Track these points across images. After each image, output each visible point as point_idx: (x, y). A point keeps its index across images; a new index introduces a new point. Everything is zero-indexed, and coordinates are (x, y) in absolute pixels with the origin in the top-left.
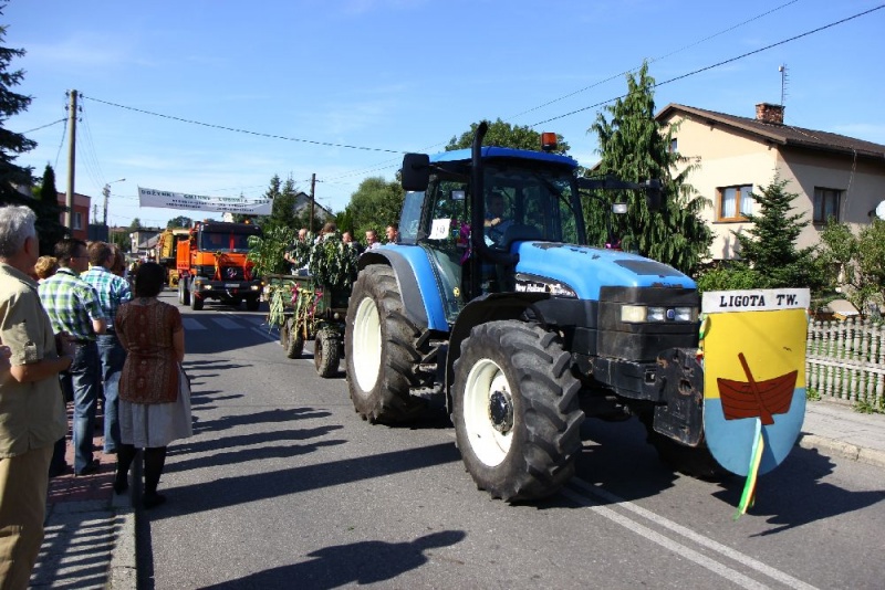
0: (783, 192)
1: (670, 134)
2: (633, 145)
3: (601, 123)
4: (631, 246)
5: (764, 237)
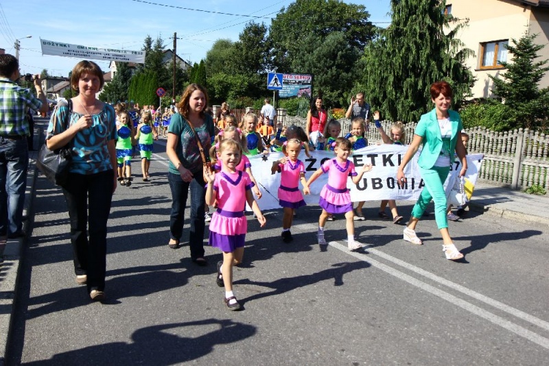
0: (531, 44)
2: (416, 7)
4: (411, 85)
5: (514, 79)
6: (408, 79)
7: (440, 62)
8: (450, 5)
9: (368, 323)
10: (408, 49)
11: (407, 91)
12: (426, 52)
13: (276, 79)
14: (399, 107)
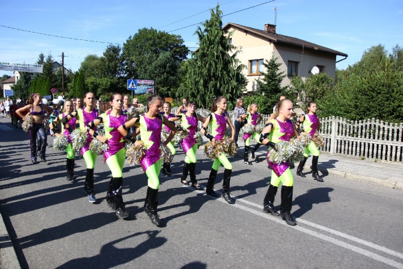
0: (275, 63)
1: (229, 36)
2: (214, 41)
3: (199, 31)
4: (213, 86)
5: (268, 82)
6: (212, 82)
7: (228, 73)
8: (231, 39)
9: (218, 231)
10: (210, 64)
11: (211, 90)
12: (220, 66)
13: (133, 83)
14: (207, 98)
